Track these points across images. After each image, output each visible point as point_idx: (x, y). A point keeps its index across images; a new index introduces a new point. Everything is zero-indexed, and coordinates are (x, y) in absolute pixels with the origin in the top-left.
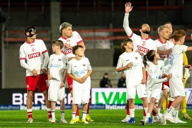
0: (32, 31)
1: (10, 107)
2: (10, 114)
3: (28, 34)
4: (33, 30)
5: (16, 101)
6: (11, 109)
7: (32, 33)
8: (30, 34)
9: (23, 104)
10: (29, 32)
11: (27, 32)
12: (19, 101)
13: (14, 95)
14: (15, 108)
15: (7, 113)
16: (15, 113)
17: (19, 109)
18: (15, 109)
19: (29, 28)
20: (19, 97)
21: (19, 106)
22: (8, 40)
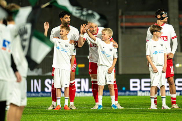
0: (163, 14)
1: (127, 93)
2: (128, 99)
3: (159, 17)
4: (164, 12)
5: (134, 87)
6: (129, 95)
7: (163, 16)
8: (161, 17)
9: (141, 90)
10: (160, 15)
11: (158, 15)
12: (136, 87)
13: (132, 81)
14: (132, 93)
15: (125, 99)
16: (133, 99)
17: (137, 95)
18: (132, 95)
19: (160, 11)
20: (136, 82)
21: (136, 91)
22: (124, 25)
